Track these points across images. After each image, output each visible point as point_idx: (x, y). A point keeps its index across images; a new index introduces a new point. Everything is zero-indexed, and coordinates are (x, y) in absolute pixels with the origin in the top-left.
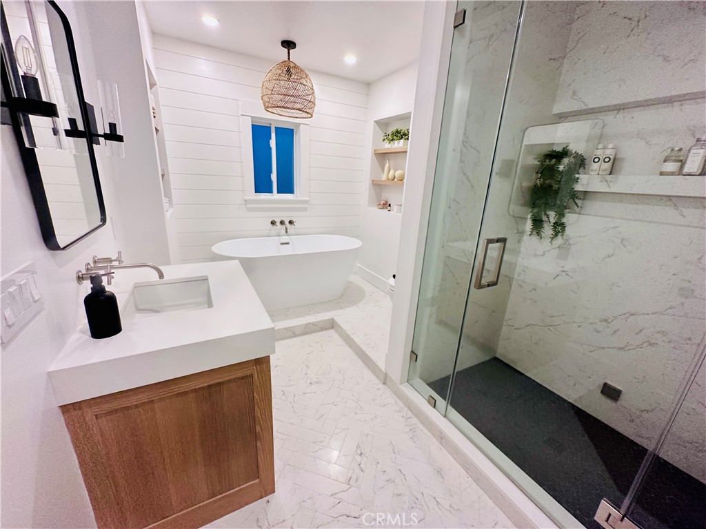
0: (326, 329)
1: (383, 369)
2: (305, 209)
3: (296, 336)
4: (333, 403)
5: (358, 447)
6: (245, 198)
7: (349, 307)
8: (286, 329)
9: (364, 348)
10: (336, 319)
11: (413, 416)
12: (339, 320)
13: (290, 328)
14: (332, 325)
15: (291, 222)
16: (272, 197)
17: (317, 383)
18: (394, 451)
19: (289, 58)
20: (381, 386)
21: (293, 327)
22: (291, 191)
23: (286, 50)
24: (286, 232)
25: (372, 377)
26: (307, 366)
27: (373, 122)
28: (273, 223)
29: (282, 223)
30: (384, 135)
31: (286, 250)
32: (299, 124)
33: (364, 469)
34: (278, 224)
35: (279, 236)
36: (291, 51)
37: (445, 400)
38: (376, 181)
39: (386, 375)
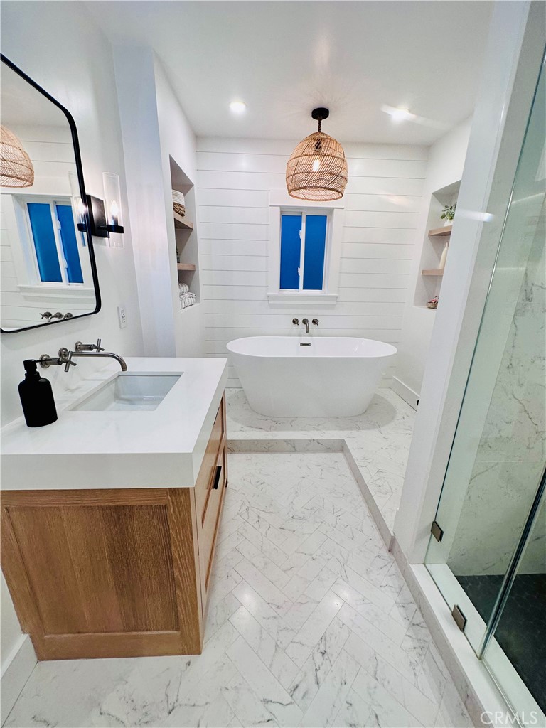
0: (334, 451)
1: (391, 530)
2: (332, 307)
3: (296, 451)
4: (311, 555)
5: (323, 639)
6: (269, 294)
7: (369, 429)
8: (285, 441)
9: (372, 490)
10: (347, 441)
11: (424, 625)
12: (350, 445)
13: (290, 440)
14: (341, 447)
15: (315, 322)
16: (298, 293)
17: (301, 518)
18: (375, 672)
19: (319, 130)
20: (385, 552)
21: (294, 440)
22: (318, 286)
23: (317, 121)
24: (307, 332)
25: (376, 534)
26: (296, 493)
27: (431, 195)
28: (295, 321)
29: (305, 321)
30: (444, 209)
31: (305, 353)
32: (331, 210)
33: (321, 681)
34: (300, 322)
35: (300, 336)
36: (322, 121)
37: (487, 623)
38: (427, 271)
39: (393, 540)
